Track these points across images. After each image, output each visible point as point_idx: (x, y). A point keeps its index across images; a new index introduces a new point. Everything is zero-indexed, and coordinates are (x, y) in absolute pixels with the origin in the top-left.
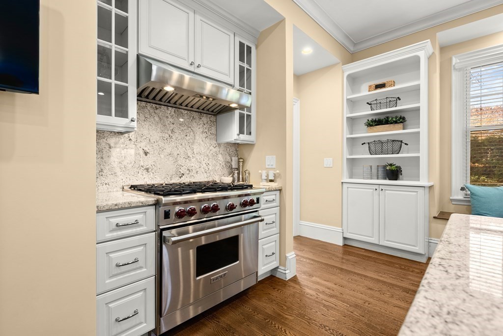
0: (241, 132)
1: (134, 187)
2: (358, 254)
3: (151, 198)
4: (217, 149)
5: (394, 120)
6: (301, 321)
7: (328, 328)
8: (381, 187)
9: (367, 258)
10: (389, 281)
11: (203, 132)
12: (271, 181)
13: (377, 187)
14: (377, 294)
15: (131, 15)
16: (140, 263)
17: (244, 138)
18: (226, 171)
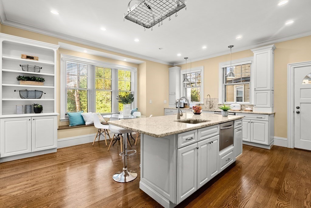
2: (18, 163)
5: (40, 79)
6: (33, 203)
7: (50, 194)
8: (33, 118)
9: (28, 163)
10: (51, 165)
13: (30, 118)
14: (53, 172)
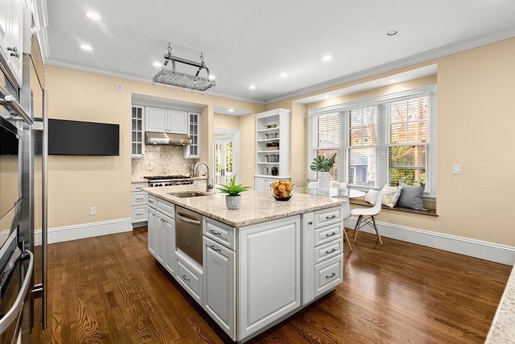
0: (191, 153)
1: (145, 177)
3: (147, 180)
4: (183, 161)
5: (273, 144)
8: (267, 179)
11: (175, 154)
12: (203, 175)
13: (265, 179)
15: (143, 120)
16: (144, 200)
17: (193, 156)
18: (188, 171)
